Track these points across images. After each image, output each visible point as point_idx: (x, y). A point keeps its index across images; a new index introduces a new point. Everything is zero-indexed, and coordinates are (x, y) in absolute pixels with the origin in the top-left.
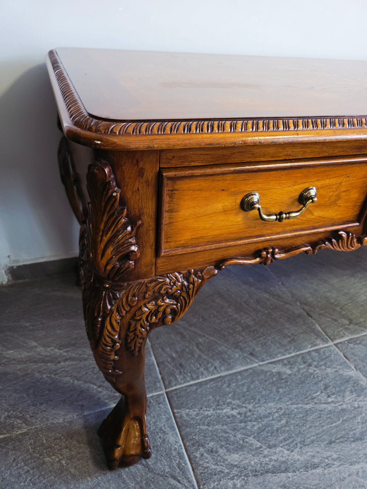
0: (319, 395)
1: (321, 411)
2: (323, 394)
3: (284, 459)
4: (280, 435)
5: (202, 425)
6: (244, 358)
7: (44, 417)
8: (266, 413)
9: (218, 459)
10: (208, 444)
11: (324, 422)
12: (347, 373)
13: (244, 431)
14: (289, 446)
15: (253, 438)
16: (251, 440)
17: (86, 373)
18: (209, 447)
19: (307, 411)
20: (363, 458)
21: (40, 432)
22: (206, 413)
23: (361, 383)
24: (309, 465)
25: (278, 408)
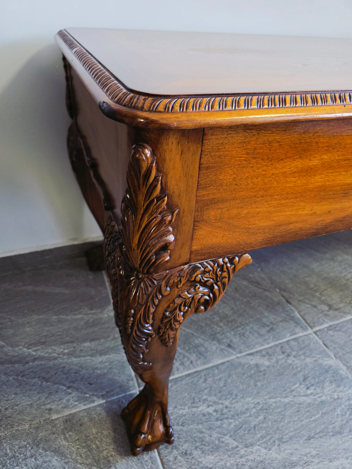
0: (298, 387)
1: (300, 404)
2: (303, 386)
3: (261, 459)
4: (257, 432)
5: (176, 426)
6: (221, 350)
7: (9, 423)
8: (244, 409)
9: (193, 462)
10: (182, 446)
11: (303, 416)
12: (326, 362)
13: (221, 430)
14: (267, 444)
15: (229, 437)
16: (227, 439)
17: (56, 374)
18: (183, 449)
19: (286, 405)
20: (343, 453)
21: (3, 441)
22: (181, 412)
23: (341, 372)
24: (287, 464)
25: (255, 403)
